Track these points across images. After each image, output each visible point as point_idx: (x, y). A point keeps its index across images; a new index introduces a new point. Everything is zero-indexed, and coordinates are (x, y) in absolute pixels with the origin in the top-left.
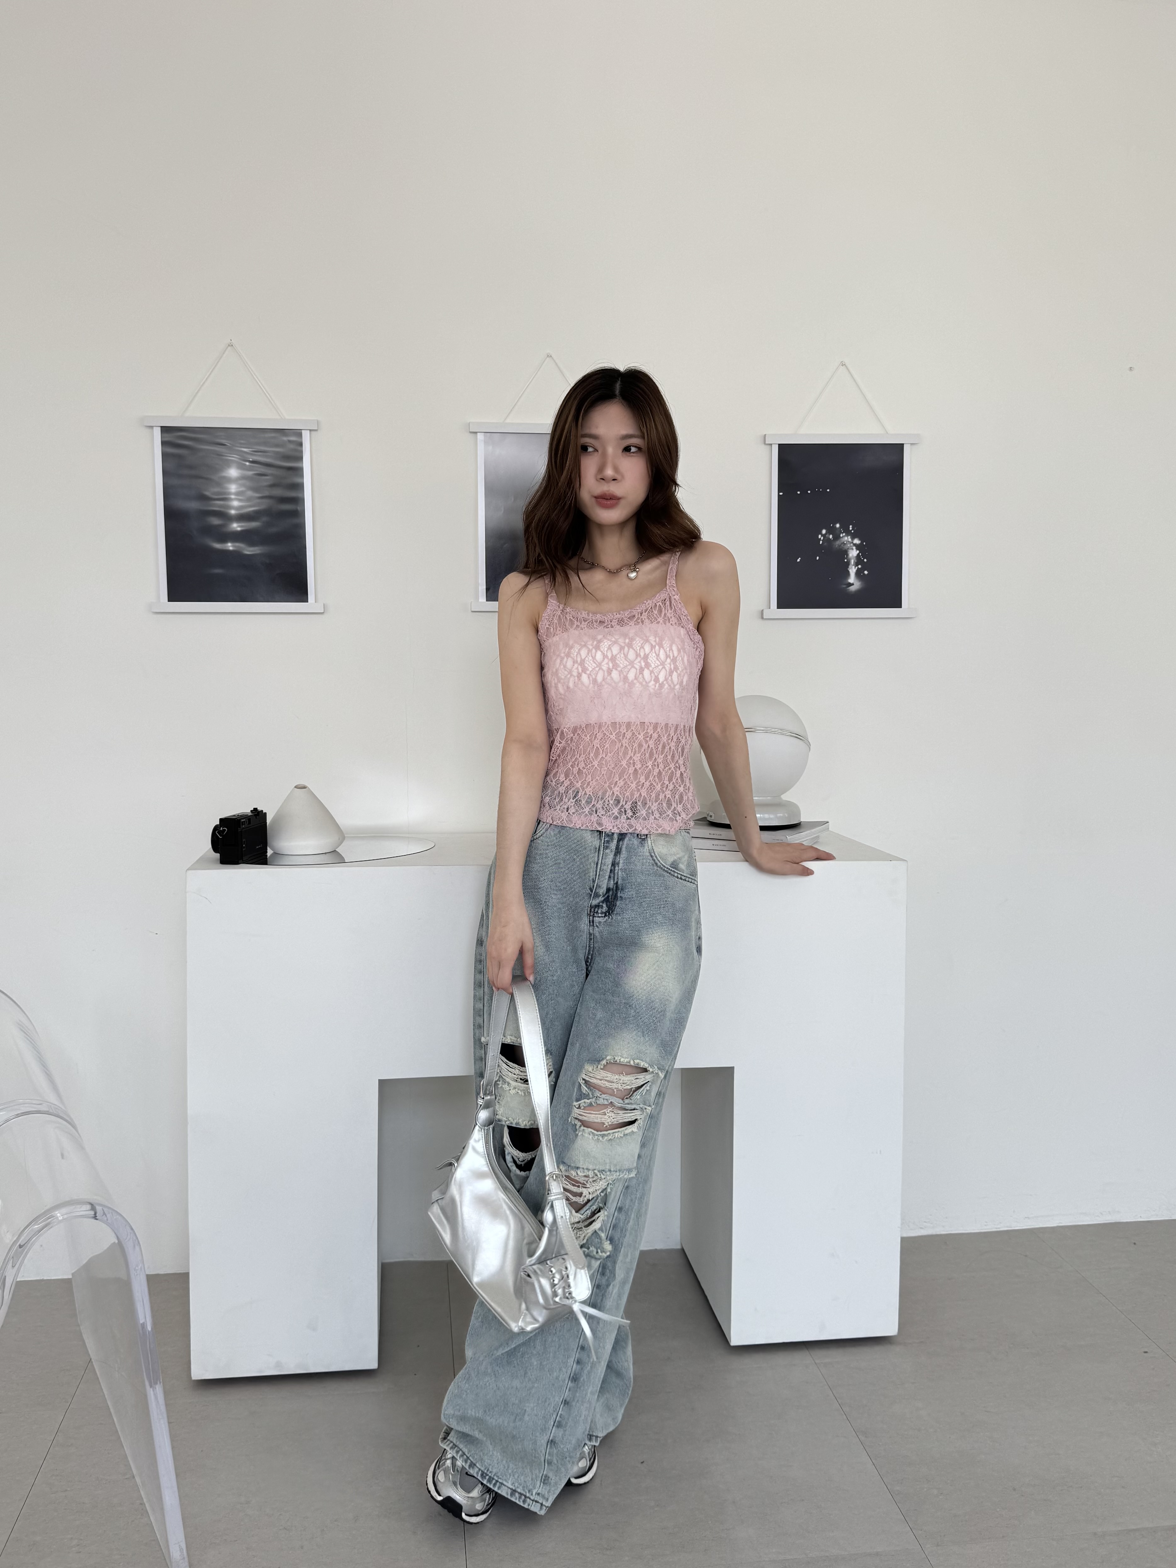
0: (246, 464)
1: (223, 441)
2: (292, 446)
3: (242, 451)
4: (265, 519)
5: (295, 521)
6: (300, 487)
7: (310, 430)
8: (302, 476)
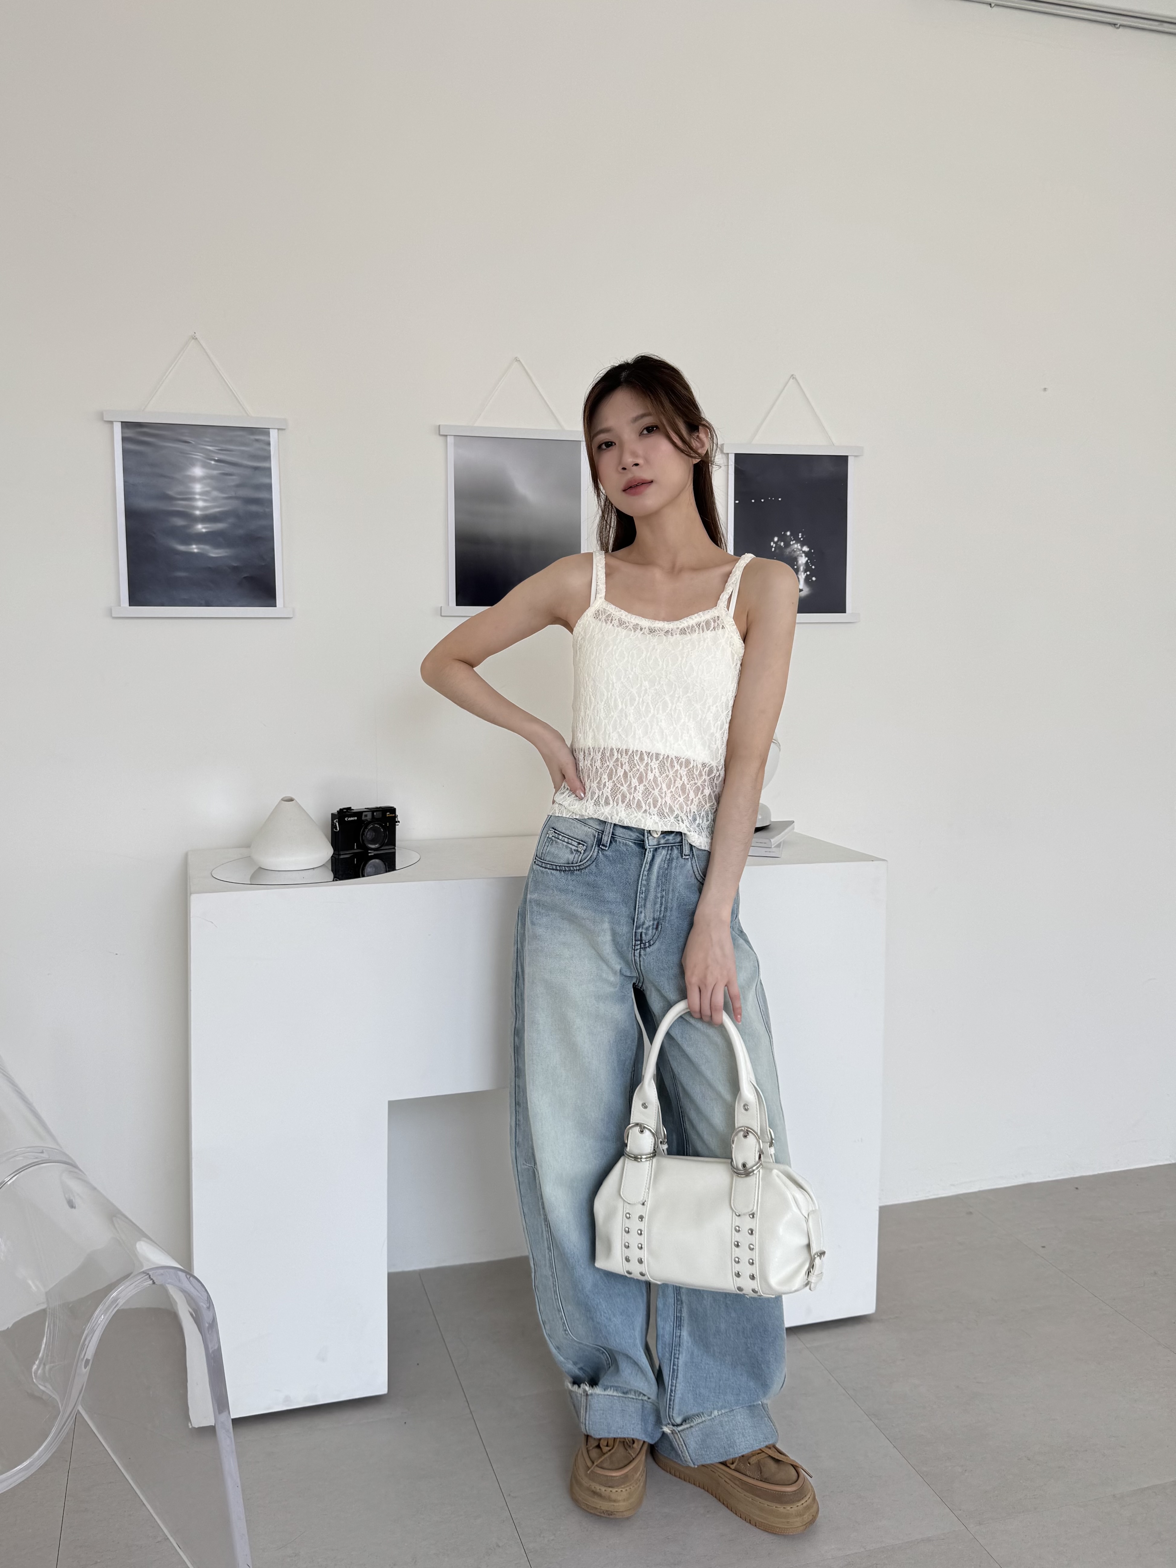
0: (210, 463)
3: (207, 449)
7: (278, 429)
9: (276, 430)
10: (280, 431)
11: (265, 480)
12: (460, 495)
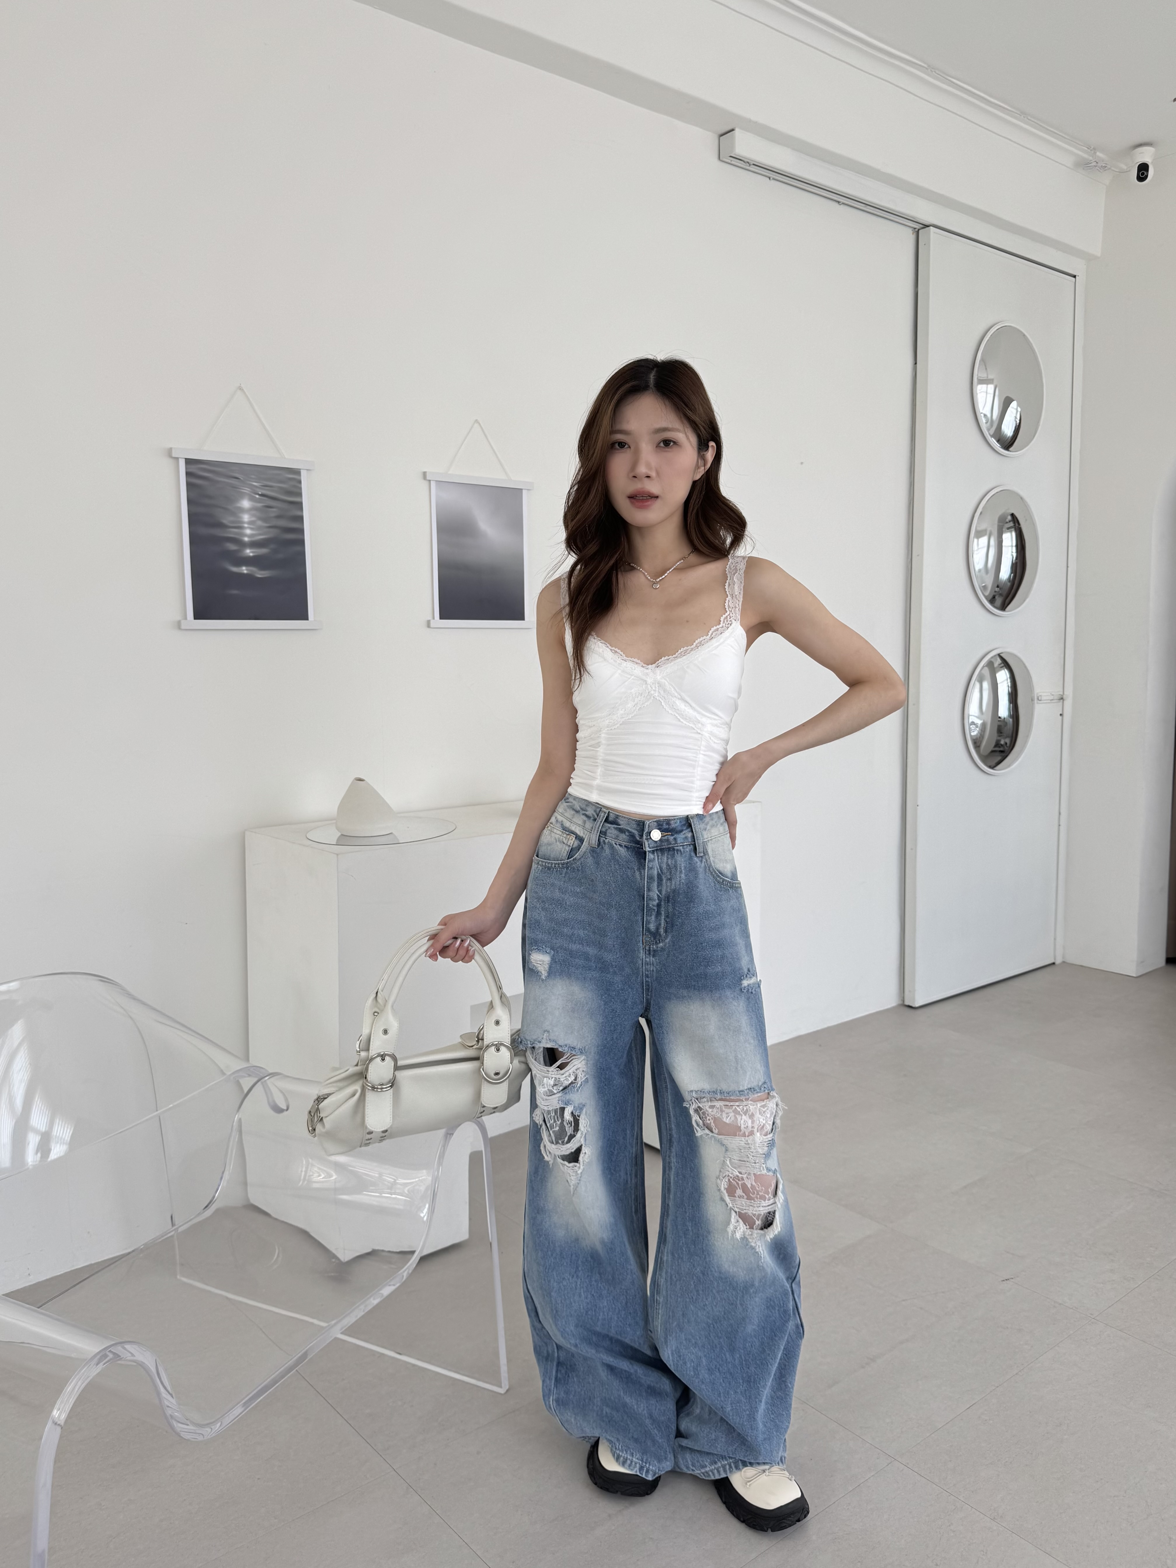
1: (237, 475)
4: (272, 546)
9: (306, 471)
10: (309, 472)
12: (441, 529)
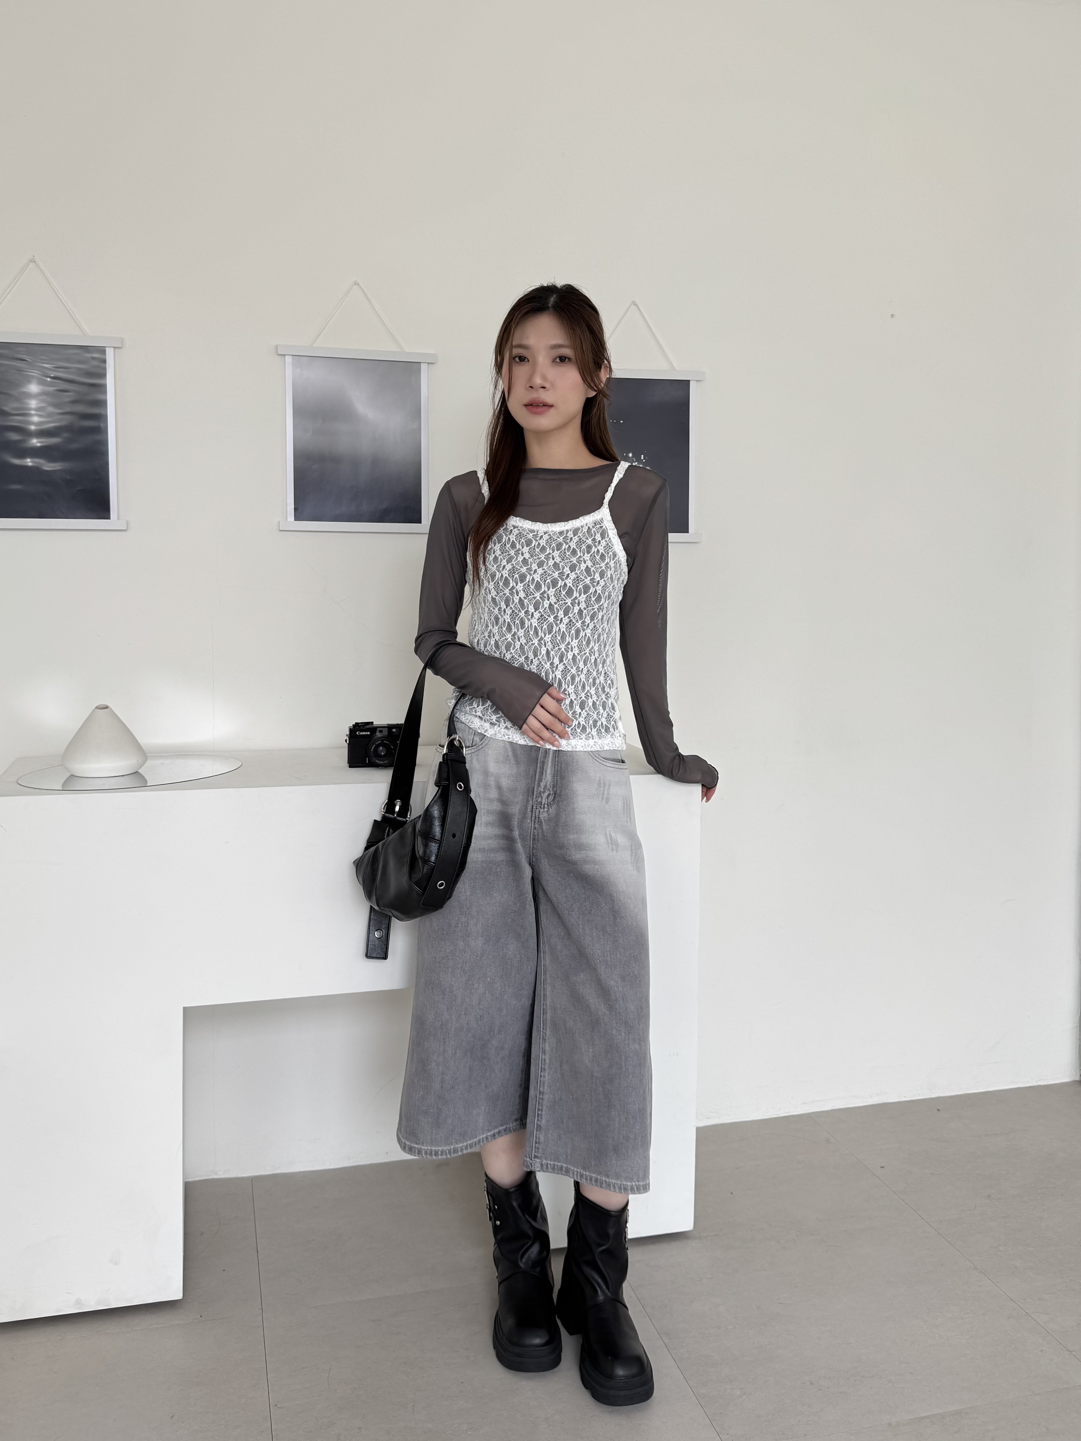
2: (95, 363)
5: (98, 437)
6: (103, 403)
7: (115, 348)
8: (105, 393)
9: (113, 348)
10: (116, 350)
11: (100, 397)
12: (298, 412)
